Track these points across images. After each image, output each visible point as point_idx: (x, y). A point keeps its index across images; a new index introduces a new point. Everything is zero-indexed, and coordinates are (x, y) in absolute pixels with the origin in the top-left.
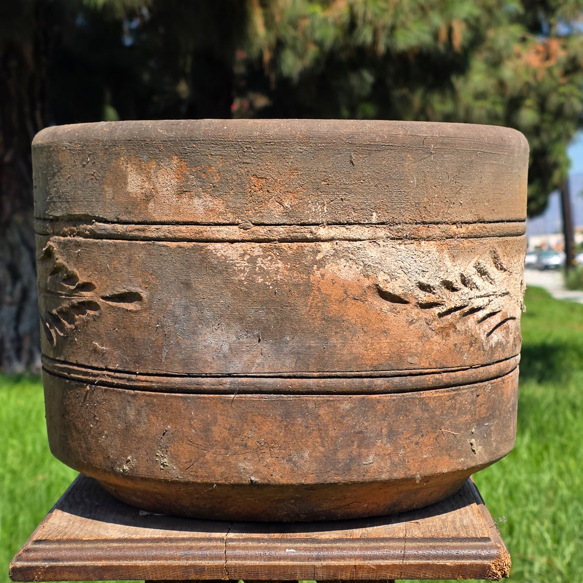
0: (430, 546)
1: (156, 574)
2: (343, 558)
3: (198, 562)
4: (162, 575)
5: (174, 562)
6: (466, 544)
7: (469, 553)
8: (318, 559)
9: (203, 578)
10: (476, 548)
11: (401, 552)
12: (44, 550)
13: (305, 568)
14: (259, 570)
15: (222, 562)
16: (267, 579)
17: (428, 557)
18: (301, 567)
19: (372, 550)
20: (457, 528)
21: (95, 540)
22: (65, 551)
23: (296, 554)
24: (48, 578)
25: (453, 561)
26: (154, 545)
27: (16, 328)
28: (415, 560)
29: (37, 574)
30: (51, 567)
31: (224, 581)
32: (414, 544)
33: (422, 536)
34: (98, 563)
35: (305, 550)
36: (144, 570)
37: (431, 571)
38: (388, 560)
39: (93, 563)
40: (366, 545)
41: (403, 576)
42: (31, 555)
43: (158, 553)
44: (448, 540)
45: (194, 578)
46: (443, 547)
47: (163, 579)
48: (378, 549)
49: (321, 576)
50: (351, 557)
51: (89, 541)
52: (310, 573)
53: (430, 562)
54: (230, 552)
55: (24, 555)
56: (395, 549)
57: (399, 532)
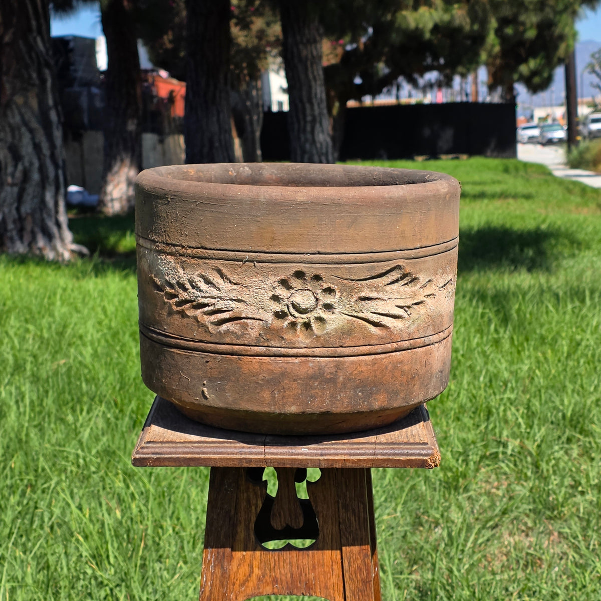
0: (391, 448)
1: (222, 463)
2: (337, 454)
3: (248, 456)
4: (226, 463)
5: (233, 456)
6: (413, 446)
7: (415, 452)
8: (322, 455)
9: (251, 466)
10: (419, 449)
11: (373, 451)
12: (152, 447)
13: (314, 460)
14: (286, 461)
15: (262, 456)
16: (290, 467)
17: (389, 455)
18: (311, 460)
19: (355, 450)
20: (408, 436)
21: (183, 442)
22: (166, 449)
23: (308, 452)
24: (155, 465)
25: (404, 457)
26: (220, 445)
28: (381, 456)
29: (149, 462)
30: (158, 458)
32: (381, 447)
33: (386, 442)
34: (186, 456)
35: (314, 450)
36: (215, 461)
37: (391, 463)
38: (365, 456)
40: (352, 447)
41: (374, 466)
42: (145, 450)
43: (223, 450)
44: (402, 444)
45: (246, 466)
46: (399, 449)
47: (226, 466)
48: (358, 449)
49: (324, 465)
50: (342, 454)
51: (180, 443)
52: (316, 463)
53: (390, 457)
54: (267, 450)
55: (141, 450)
56: (369, 449)
57: (372, 439)
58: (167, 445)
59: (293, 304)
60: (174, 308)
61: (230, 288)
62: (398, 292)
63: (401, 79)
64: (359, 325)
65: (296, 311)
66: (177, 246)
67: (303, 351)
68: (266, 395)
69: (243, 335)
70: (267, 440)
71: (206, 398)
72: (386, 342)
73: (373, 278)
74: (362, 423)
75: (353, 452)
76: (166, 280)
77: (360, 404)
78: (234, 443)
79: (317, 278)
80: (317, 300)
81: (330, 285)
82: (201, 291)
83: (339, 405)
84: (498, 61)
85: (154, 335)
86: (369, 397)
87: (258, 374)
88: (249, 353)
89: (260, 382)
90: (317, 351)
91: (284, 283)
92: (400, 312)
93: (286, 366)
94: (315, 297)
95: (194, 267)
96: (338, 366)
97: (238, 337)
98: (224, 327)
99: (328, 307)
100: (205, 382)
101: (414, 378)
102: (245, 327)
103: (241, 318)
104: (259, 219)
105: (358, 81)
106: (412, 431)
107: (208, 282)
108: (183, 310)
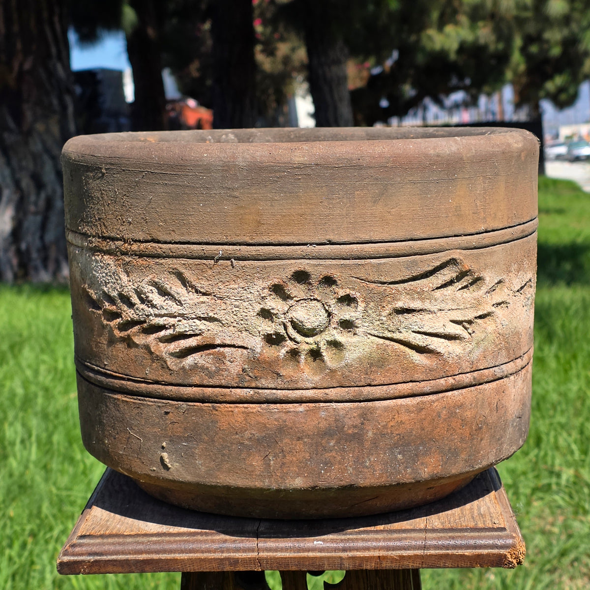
0: (450, 537)
1: (193, 566)
2: (368, 549)
3: (232, 554)
4: (199, 567)
5: (209, 554)
6: (483, 534)
7: (486, 543)
8: (344, 550)
9: (237, 569)
10: (492, 538)
11: (422, 543)
12: (88, 545)
13: (332, 559)
14: (290, 561)
15: (255, 554)
16: (297, 569)
17: (447, 547)
18: (328, 558)
19: (395, 541)
20: (475, 517)
21: (135, 535)
22: (108, 545)
23: (324, 546)
24: (93, 571)
25: (471, 551)
26: (191, 539)
27: (42, 238)
28: (435, 550)
29: (83, 568)
30: (96, 561)
31: (257, 571)
32: (434, 535)
33: (441, 527)
34: (139, 556)
35: (332, 542)
36: (183, 563)
37: (451, 561)
38: (410, 550)
39: (135, 556)
40: (389, 536)
41: (424, 566)
42: (77, 549)
43: (194, 546)
44: (466, 530)
45: (229, 570)
46: (461, 538)
47: (200, 571)
48: (400, 540)
49: (347, 566)
50: (375, 548)
51: (130, 536)
52: (337, 563)
53: (450, 552)
54: (261, 545)
55: (70, 550)
56: (416, 540)
57: (420, 522)
58: (110, 540)
59: (292, 322)
60: (118, 333)
61: (196, 301)
62: (453, 300)
63: (427, 101)
64: (394, 351)
65: (298, 332)
66: (118, 239)
67: (310, 394)
68: (256, 462)
69: (219, 370)
70: (262, 529)
71: (166, 467)
72: (437, 375)
73: (414, 279)
74: (404, 498)
75: (391, 544)
76: (104, 292)
77: (400, 473)
78: (211, 534)
79: (329, 281)
80: (330, 314)
81: (348, 291)
82: (153, 306)
83: (368, 476)
84: (524, 80)
85: (91, 375)
86: (414, 462)
87: (243, 430)
88: (228, 399)
89: (246, 442)
90: (333, 393)
91: (278, 290)
92: (457, 330)
93: (284, 416)
94: (327, 311)
95: (143, 269)
96: (364, 416)
97: (211, 375)
98: (190, 360)
99: (347, 325)
100: (164, 444)
101: (480, 428)
102: (220, 358)
103: (214, 346)
104: (236, 194)
105: (384, 103)
106: (479, 508)
107: (163, 292)
108: (129, 336)
